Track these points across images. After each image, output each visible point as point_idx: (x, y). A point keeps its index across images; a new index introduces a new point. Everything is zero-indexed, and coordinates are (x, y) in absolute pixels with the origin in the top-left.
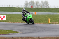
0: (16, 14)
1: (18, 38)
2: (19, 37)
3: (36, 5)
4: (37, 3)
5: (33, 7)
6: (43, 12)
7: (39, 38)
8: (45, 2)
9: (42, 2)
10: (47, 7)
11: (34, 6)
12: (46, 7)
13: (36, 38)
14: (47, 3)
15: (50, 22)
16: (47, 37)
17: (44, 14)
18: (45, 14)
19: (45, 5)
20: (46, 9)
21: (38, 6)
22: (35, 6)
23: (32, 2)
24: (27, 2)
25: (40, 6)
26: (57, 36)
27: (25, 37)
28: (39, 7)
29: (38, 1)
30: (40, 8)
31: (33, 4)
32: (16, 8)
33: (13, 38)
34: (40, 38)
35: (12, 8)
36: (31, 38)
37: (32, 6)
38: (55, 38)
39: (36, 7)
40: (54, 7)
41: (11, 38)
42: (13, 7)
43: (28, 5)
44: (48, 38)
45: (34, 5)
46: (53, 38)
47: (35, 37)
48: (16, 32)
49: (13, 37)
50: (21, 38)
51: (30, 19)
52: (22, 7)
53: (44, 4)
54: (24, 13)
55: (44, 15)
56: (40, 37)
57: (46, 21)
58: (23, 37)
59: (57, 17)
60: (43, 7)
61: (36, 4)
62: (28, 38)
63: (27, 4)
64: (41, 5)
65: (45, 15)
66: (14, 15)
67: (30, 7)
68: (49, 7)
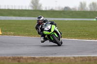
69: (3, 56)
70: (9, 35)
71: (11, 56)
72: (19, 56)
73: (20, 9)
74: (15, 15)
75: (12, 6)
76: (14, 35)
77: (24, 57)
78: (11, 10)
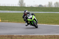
69: (2, 35)
70: (6, 22)
71: (7, 35)
72: (12, 35)
73: (12, 6)
74: (9, 10)
76: (9, 22)
77: (15, 35)
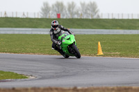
0: (21, 33)
1: (27, 89)
2: (29, 88)
3: (68, 12)
4: (71, 6)
5: (61, 17)
6: (85, 28)
7: (75, 89)
8: (88, 5)
9: (83, 5)
10: (95, 17)
11: (64, 15)
12: (92, 16)
13: (69, 90)
14: (93, 7)
15: (101, 53)
16: (95, 87)
17: (86, 33)
18: (89, 33)
19: (88, 12)
20: (92, 20)
21: (72, 14)
22: (66, 15)
23: (60, 5)
24: (46, 4)
25: (77, 13)
26: (119, 86)
27: (42, 88)
28: (76, 17)
29: (73, 3)
30: (77, 20)
31: (62, 10)
32: (22, 19)
33: (14, 89)
34: (78, 90)
35: (12, 18)
36: (57, 89)
37: (59, 15)
38: (113, 89)
39: (69, 16)
40: (111, 18)
41: (9, 90)
42: (15, 16)
43: (50, 12)
44: (98, 89)
45: (64, 11)
46: (108, 89)
47: (66, 88)
48: (22, 77)
49: (15, 87)
50: (34, 89)
51: (71, 46)
52: (36, 17)
53: (87, 9)
54: (55, 32)
55: (88, 35)
56: (79, 88)
57: (93, 49)
58: (39, 88)
59: (118, 40)
60: (85, 17)
61: (69, 10)
62: (51, 89)
63: (46, 9)
64: (80, 12)
65: (90, 35)
66: (17, 35)
67: (54, 16)
68: (98, 16)
69: (104, 86)
70: (114, 55)
71: (115, 86)
72: (127, 86)
73: (130, 18)
74: (122, 27)
75: (118, 14)
76: (121, 56)
77: (134, 87)
78: (116, 20)
